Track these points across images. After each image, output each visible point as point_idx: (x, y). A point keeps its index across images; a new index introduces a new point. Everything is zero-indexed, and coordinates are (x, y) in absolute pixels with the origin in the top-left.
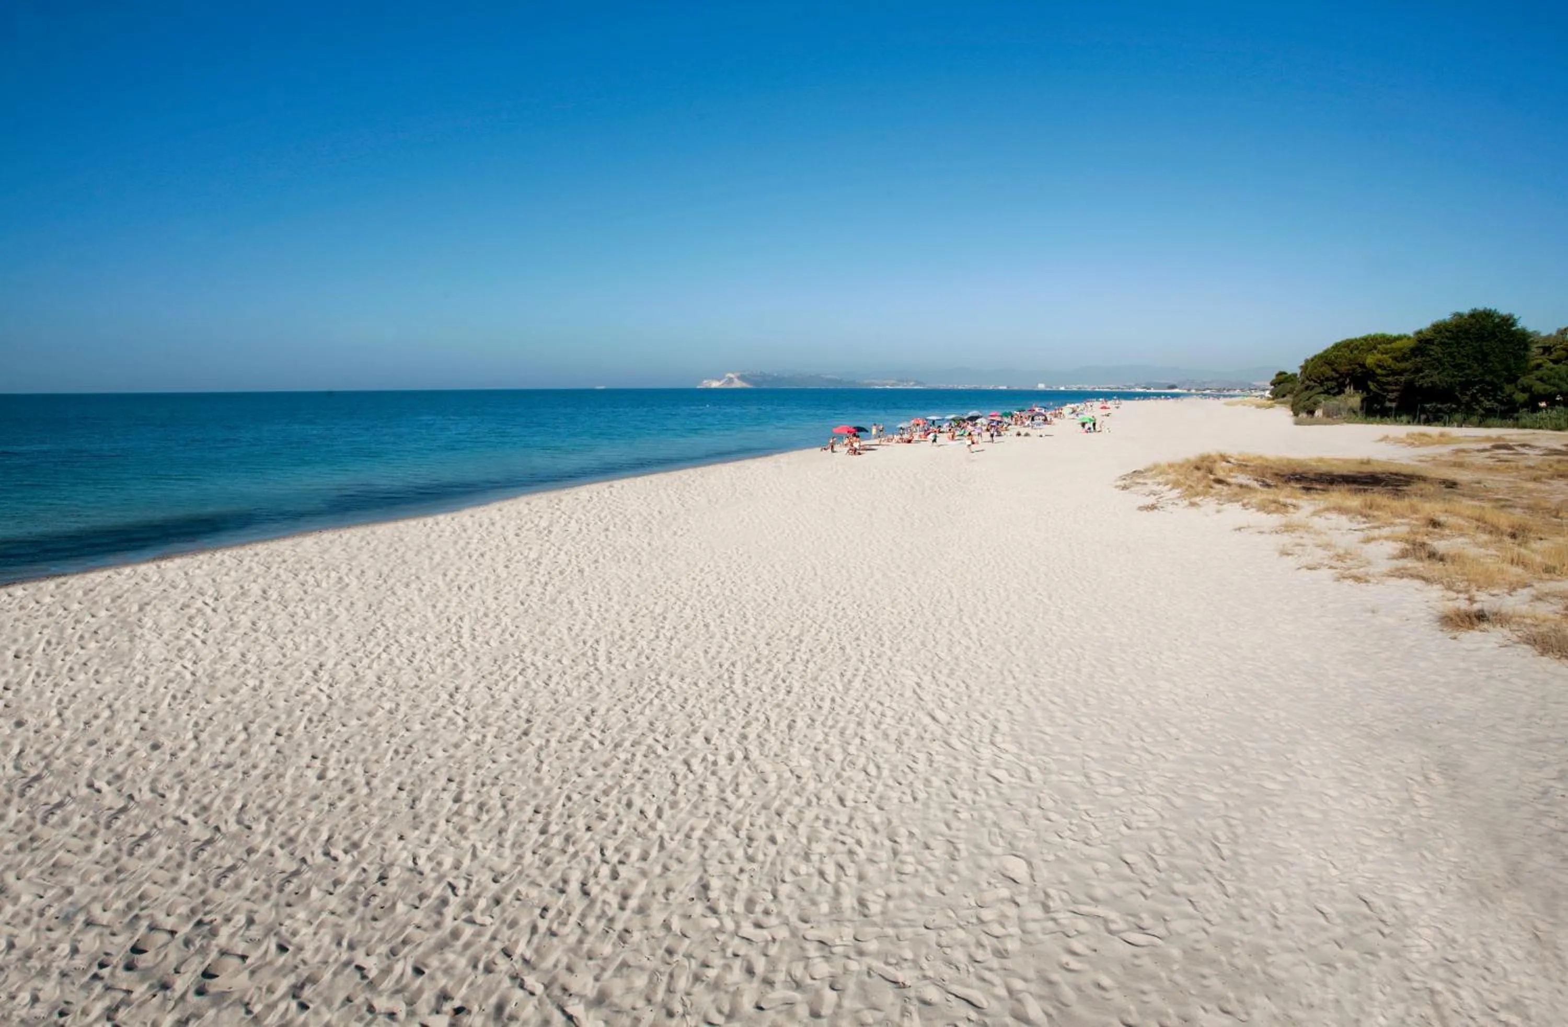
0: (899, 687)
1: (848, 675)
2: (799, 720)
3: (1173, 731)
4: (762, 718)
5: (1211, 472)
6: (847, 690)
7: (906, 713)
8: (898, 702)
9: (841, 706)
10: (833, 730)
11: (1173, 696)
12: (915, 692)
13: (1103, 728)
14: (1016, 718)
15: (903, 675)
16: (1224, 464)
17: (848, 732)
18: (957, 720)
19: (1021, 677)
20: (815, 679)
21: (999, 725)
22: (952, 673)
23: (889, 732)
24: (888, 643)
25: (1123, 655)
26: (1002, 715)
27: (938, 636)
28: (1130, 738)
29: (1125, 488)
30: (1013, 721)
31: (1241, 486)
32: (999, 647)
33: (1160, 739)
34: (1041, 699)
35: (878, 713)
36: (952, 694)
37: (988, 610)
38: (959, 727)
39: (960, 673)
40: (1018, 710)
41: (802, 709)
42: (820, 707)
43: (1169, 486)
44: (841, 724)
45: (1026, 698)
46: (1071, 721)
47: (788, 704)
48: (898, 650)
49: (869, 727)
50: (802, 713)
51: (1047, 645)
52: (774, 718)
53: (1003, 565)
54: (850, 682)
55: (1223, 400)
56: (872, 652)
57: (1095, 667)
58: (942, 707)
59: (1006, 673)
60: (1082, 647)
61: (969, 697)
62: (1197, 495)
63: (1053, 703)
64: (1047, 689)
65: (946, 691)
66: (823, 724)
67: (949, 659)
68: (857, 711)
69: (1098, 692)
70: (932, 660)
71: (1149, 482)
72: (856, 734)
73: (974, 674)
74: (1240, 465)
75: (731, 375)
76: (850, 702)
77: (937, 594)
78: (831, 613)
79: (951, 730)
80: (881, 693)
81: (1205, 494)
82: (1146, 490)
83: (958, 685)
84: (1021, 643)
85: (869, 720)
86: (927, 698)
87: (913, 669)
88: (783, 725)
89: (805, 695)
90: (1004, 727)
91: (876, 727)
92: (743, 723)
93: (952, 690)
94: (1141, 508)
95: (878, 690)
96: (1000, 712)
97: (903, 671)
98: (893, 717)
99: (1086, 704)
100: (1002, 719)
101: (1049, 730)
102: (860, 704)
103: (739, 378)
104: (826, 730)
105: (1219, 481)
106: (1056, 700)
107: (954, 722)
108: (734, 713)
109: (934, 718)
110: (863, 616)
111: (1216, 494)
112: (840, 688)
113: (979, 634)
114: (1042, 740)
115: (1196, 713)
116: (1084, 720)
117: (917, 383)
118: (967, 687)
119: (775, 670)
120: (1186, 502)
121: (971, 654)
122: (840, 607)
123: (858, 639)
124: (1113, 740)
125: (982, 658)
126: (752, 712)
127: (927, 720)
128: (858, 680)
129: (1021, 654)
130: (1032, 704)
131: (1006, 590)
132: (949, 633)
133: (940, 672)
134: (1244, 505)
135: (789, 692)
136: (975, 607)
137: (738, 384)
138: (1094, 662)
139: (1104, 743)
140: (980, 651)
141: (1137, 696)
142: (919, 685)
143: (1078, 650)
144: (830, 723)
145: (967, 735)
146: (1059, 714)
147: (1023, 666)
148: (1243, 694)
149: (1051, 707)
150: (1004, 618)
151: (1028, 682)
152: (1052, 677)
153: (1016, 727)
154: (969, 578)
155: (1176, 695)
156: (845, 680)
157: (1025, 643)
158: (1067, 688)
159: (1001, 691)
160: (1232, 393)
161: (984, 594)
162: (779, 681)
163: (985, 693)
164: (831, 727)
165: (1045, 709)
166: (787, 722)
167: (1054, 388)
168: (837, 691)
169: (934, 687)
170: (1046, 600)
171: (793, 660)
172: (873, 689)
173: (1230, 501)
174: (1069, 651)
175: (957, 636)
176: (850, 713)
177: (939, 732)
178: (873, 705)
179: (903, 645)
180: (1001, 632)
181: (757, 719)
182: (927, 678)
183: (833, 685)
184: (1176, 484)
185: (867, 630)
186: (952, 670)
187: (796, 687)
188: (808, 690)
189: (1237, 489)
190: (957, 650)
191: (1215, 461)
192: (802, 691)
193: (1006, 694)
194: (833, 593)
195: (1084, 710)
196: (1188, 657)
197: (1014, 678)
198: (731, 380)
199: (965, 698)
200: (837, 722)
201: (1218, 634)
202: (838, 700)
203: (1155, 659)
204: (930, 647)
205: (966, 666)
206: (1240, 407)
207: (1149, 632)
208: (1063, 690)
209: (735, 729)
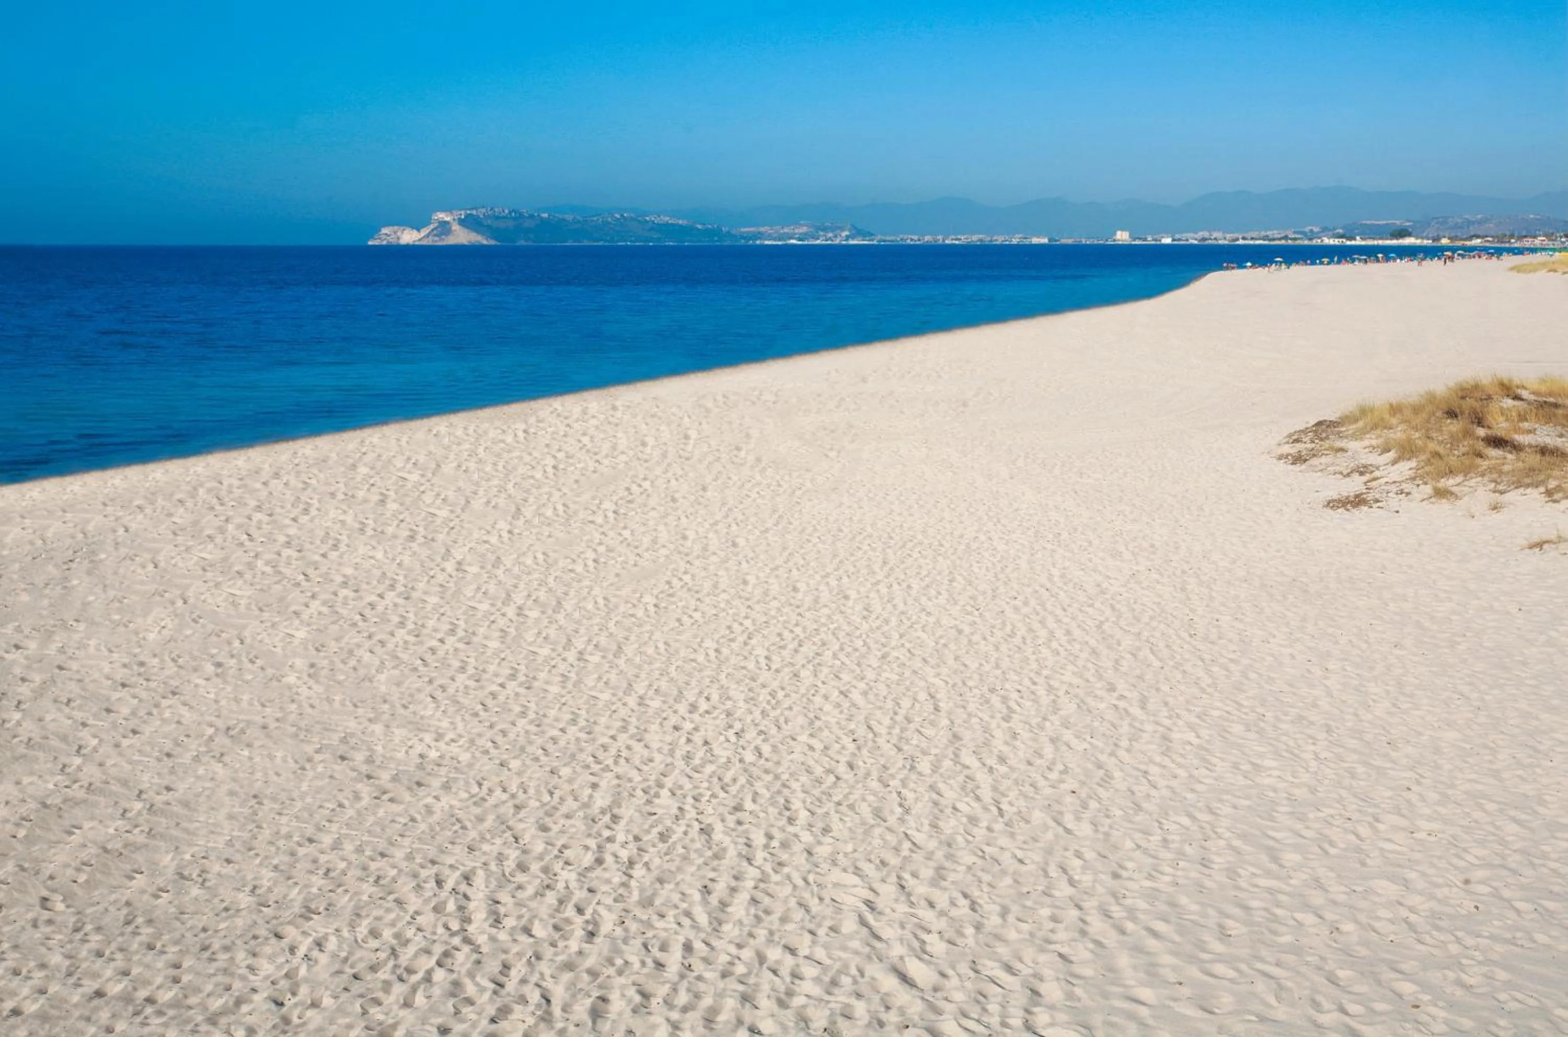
0: (829, 911)
1: (720, 889)
2: (614, 996)
3: (1407, 988)
4: (535, 997)
5: (1480, 422)
6: (717, 923)
7: (844, 970)
8: (826, 947)
9: (706, 961)
10: (689, 1015)
11: (1404, 913)
12: (863, 922)
13: (1260, 986)
14: (1077, 969)
15: (836, 885)
16: (1509, 403)
17: (721, 1018)
18: (955, 981)
19: (1086, 879)
20: (647, 903)
21: (1043, 988)
22: (940, 875)
23: (810, 1012)
24: (803, 815)
25: (1299, 826)
26: (1048, 965)
27: (910, 796)
28: (1316, 1005)
29: (1298, 459)
30: (1070, 979)
31: (1543, 451)
32: (1038, 816)
33: (1380, 1006)
34: (1130, 926)
35: (785, 972)
36: (942, 924)
37: (1015, 736)
38: (959, 996)
39: (957, 875)
40: (1082, 952)
41: (620, 973)
42: (659, 965)
43: (1392, 455)
44: (707, 1001)
45: (1097, 925)
46: (1194, 972)
47: (590, 962)
48: (826, 830)
49: (766, 1003)
50: (622, 980)
51: (1138, 808)
52: (559, 993)
53: (1043, 633)
54: (724, 904)
55: (1509, 260)
56: (770, 837)
57: (1237, 851)
58: (922, 953)
59: (1053, 872)
60: (1211, 811)
61: (978, 927)
62: (1451, 472)
63: (1155, 934)
64: (1142, 904)
65: (928, 915)
66: (668, 1003)
67: (932, 844)
68: (740, 969)
69: (1247, 908)
70: (897, 850)
71: (1352, 445)
72: (740, 1022)
73: (986, 878)
74: (1543, 405)
75: (442, 216)
76: (724, 950)
77: (906, 703)
78: (679, 753)
79: (942, 1004)
80: (790, 927)
81: (1466, 471)
82: (1344, 463)
83: (953, 903)
84: (1085, 806)
85: (766, 987)
86: (887, 933)
87: (857, 871)
88: (581, 1009)
89: (625, 941)
90: (1052, 991)
91: (782, 1004)
92: (491, 1011)
93: (942, 913)
94: (1333, 504)
95: (784, 920)
96: (1042, 958)
97: (836, 875)
98: (817, 980)
99: (1224, 934)
100: (1047, 972)
101: (1145, 994)
102: (747, 954)
103: (462, 222)
104: (675, 1015)
105: (1497, 442)
106: (1160, 927)
107: (948, 984)
108: (470, 989)
109: (904, 978)
110: (749, 757)
111: (1491, 469)
112: (703, 919)
113: (995, 789)
114: (1132, 1016)
115: (1454, 948)
116: (1220, 969)
117: (858, 232)
118: (973, 906)
119: (561, 886)
120: (1428, 489)
121: (980, 832)
122: (698, 738)
123: (738, 808)
124: (1281, 1013)
125: (1003, 841)
126: (511, 986)
127: (890, 983)
128: (743, 897)
129: (1085, 829)
130: (1111, 939)
131: (1050, 689)
132: (932, 788)
133: (915, 875)
134: (1549, 493)
135: (592, 934)
136: (986, 730)
137: (461, 236)
138: (1236, 843)
139: (1262, 1019)
140: (999, 826)
141: (1329, 916)
142: (869, 904)
143: (1205, 817)
144: (683, 998)
145: (975, 1013)
146: (1167, 959)
147: (1089, 855)
148: (1550, 905)
149: (1152, 943)
150: (1048, 751)
151: (1100, 889)
152: (1150, 877)
153: (1078, 991)
154: (974, 666)
155: (1412, 910)
156: (714, 900)
157: (1093, 805)
158: (1183, 900)
159: (1045, 912)
160: (1527, 243)
161: (1005, 700)
162: (570, 912)
163: (1011, 918)
164: (685, 1010)
165: (1138, 949)
166: (588, 1002)
167: (1150, 241)
168: (695, 927)
169: (903, 908)
170: (1136, 711)
171: (599, 861)
172: (775, 917)
173: (1519, 485)
174: (1185, 821)
175: (950, 795)
176: (724, 975)
177: (916, 1008)
178: (774, 954)
179: (835, 817)
180: (1042, 783)
181: (523, 1000)
182: (888, 890)
183: (688, 914)
184: (1407, 451)
185: (759, 786)
186: (939, 869)
187: (608, 923)
188: (633, 927)
189: (1534, 459)
190: (949, 825)
191: (1489, 398)
192: (619, 931)
193: (1054, 919)
194: (682, 708)
195: (1218, 947)
196: (1435, 826)
197: (1072, 882)
198: (444, 227)
199: (969, 931)
200: (697, 996)
201: (1496, 774)
202: (698, 945)
203: (1364, 831)
204: (892, 820)
205: (969, 859)
206: (1542, 273)
207: (1353, 776)
208: (1173, 904)
209: (474, 1025)
